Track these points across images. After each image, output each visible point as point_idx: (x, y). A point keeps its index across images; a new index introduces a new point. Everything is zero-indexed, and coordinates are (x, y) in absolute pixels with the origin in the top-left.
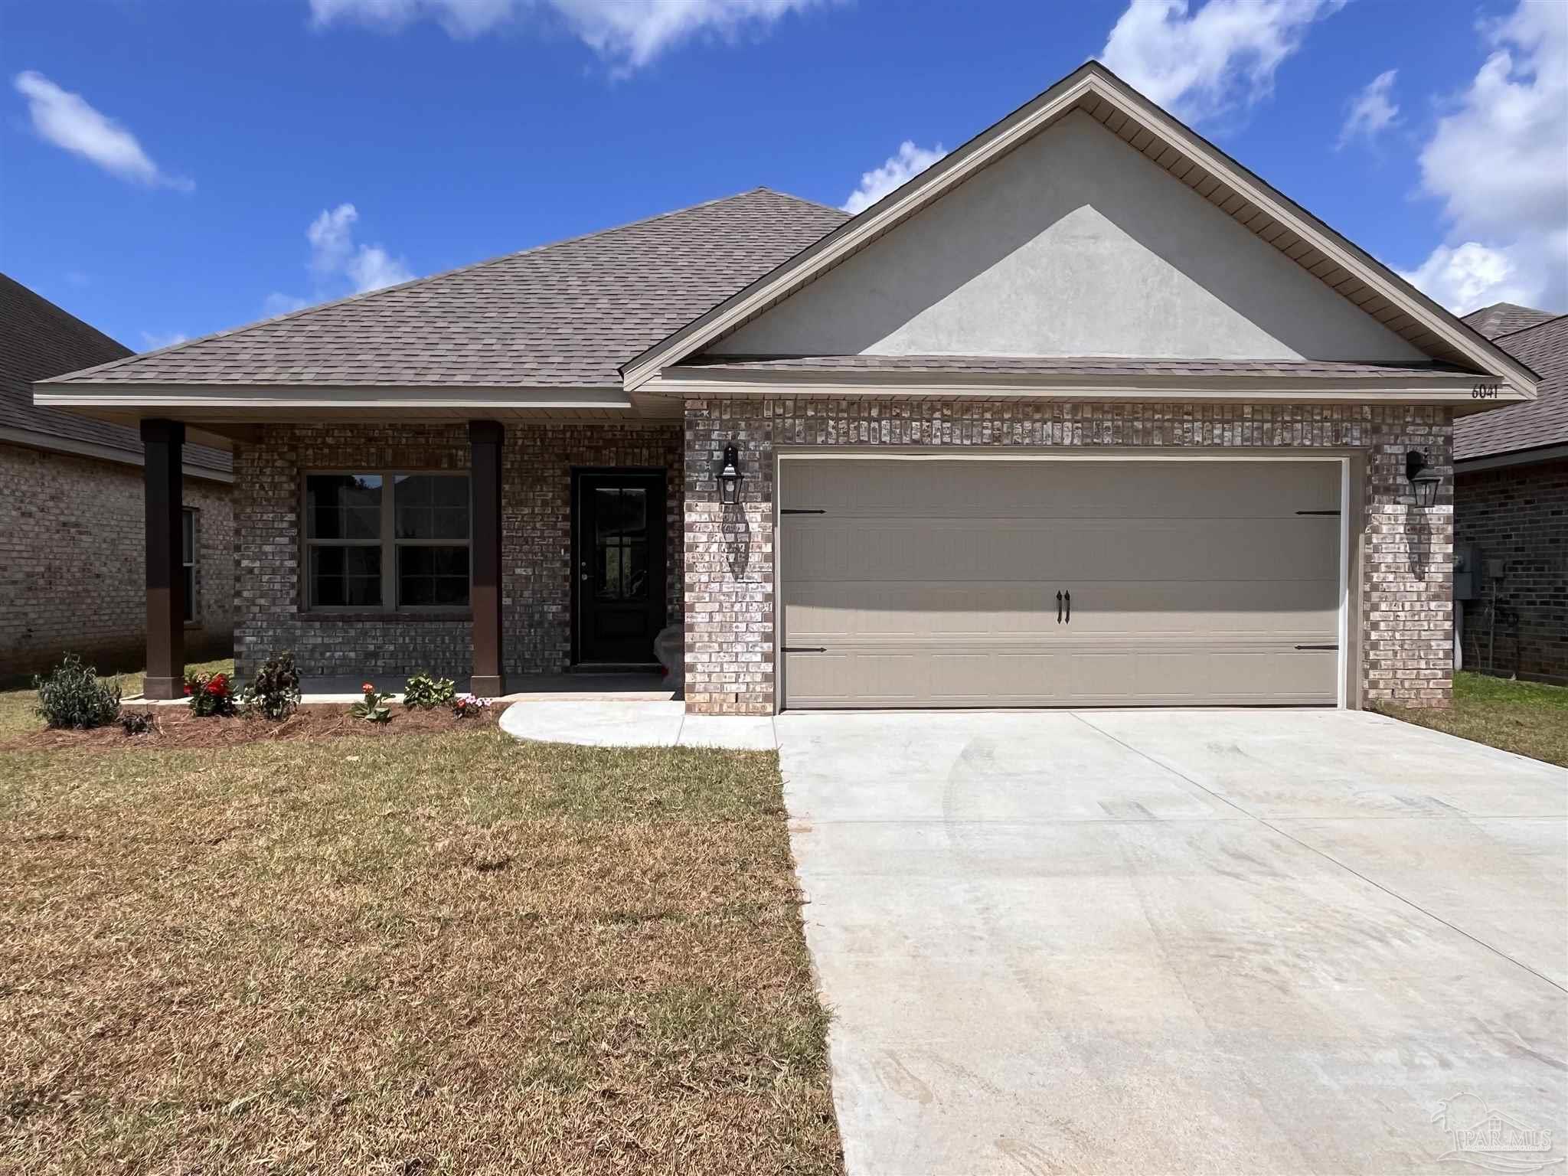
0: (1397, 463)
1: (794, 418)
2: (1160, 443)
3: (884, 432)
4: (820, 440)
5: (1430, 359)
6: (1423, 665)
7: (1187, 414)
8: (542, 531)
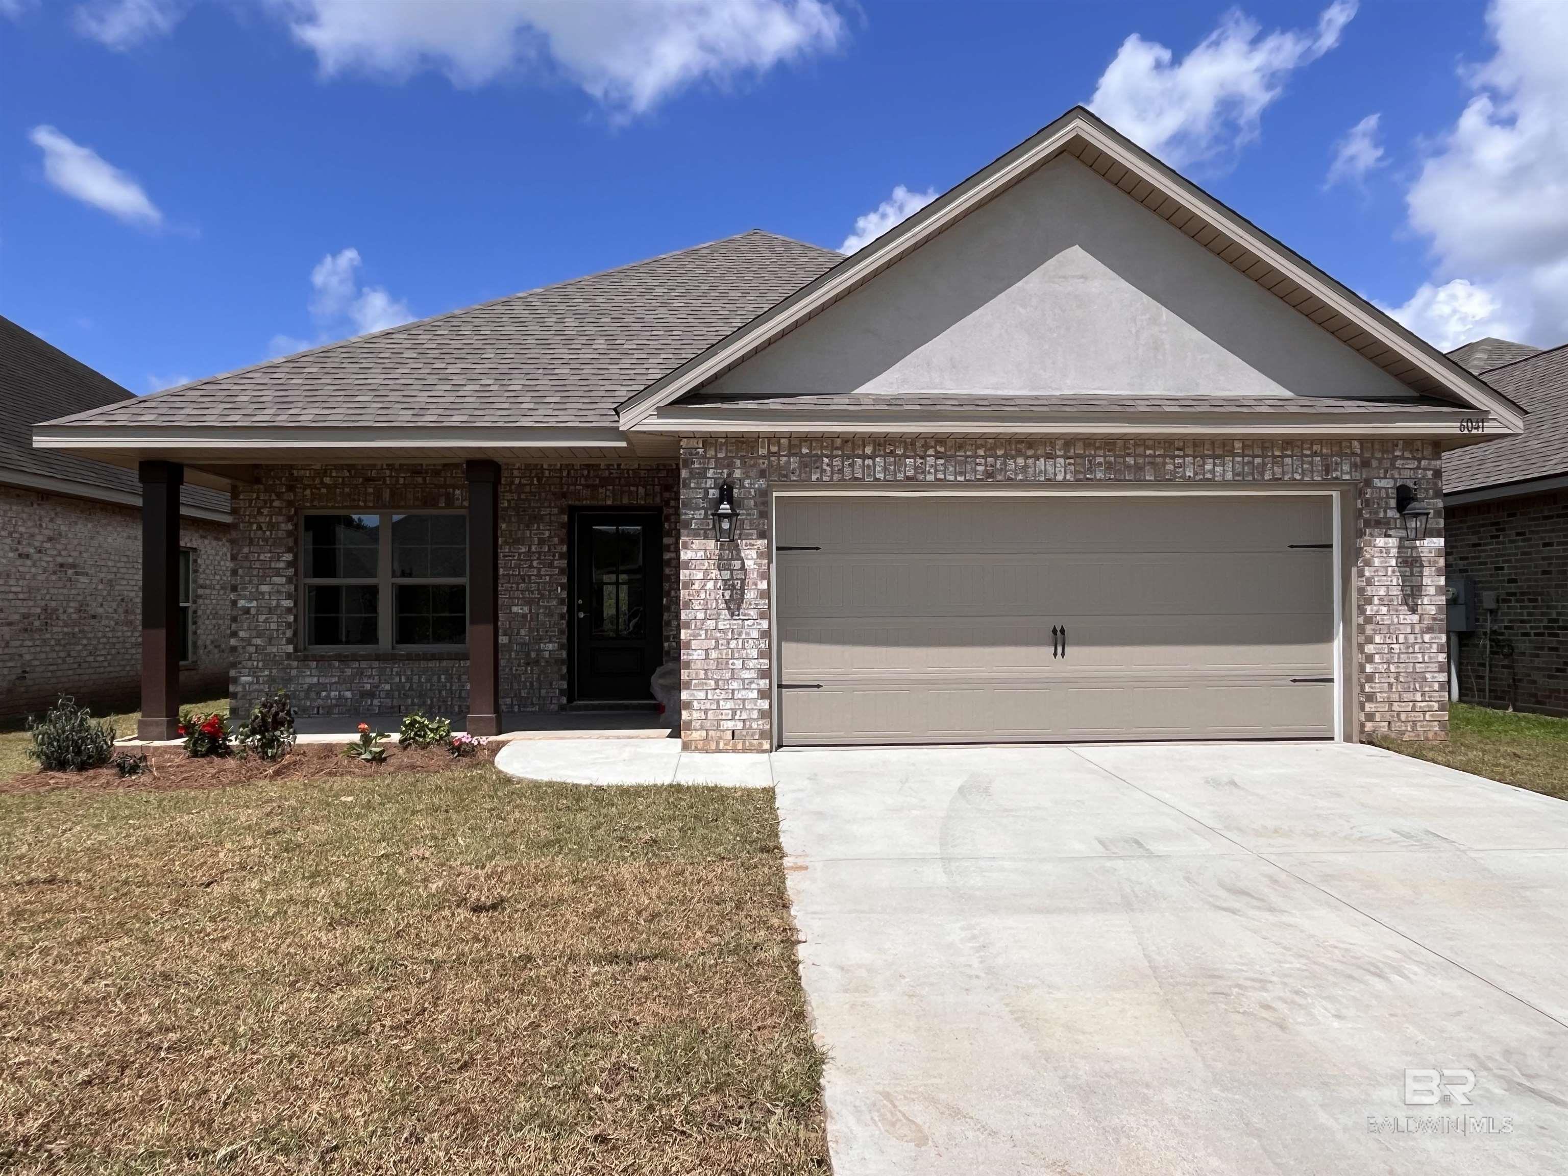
0: (1388, 497)
1: (789, 455)
2: (1152, 478)
3: (878, 469)
4: (814, 478)
5: (1416, 394)
6: (1418, 697)
7: (1178, 449)
8: (539, 569)
